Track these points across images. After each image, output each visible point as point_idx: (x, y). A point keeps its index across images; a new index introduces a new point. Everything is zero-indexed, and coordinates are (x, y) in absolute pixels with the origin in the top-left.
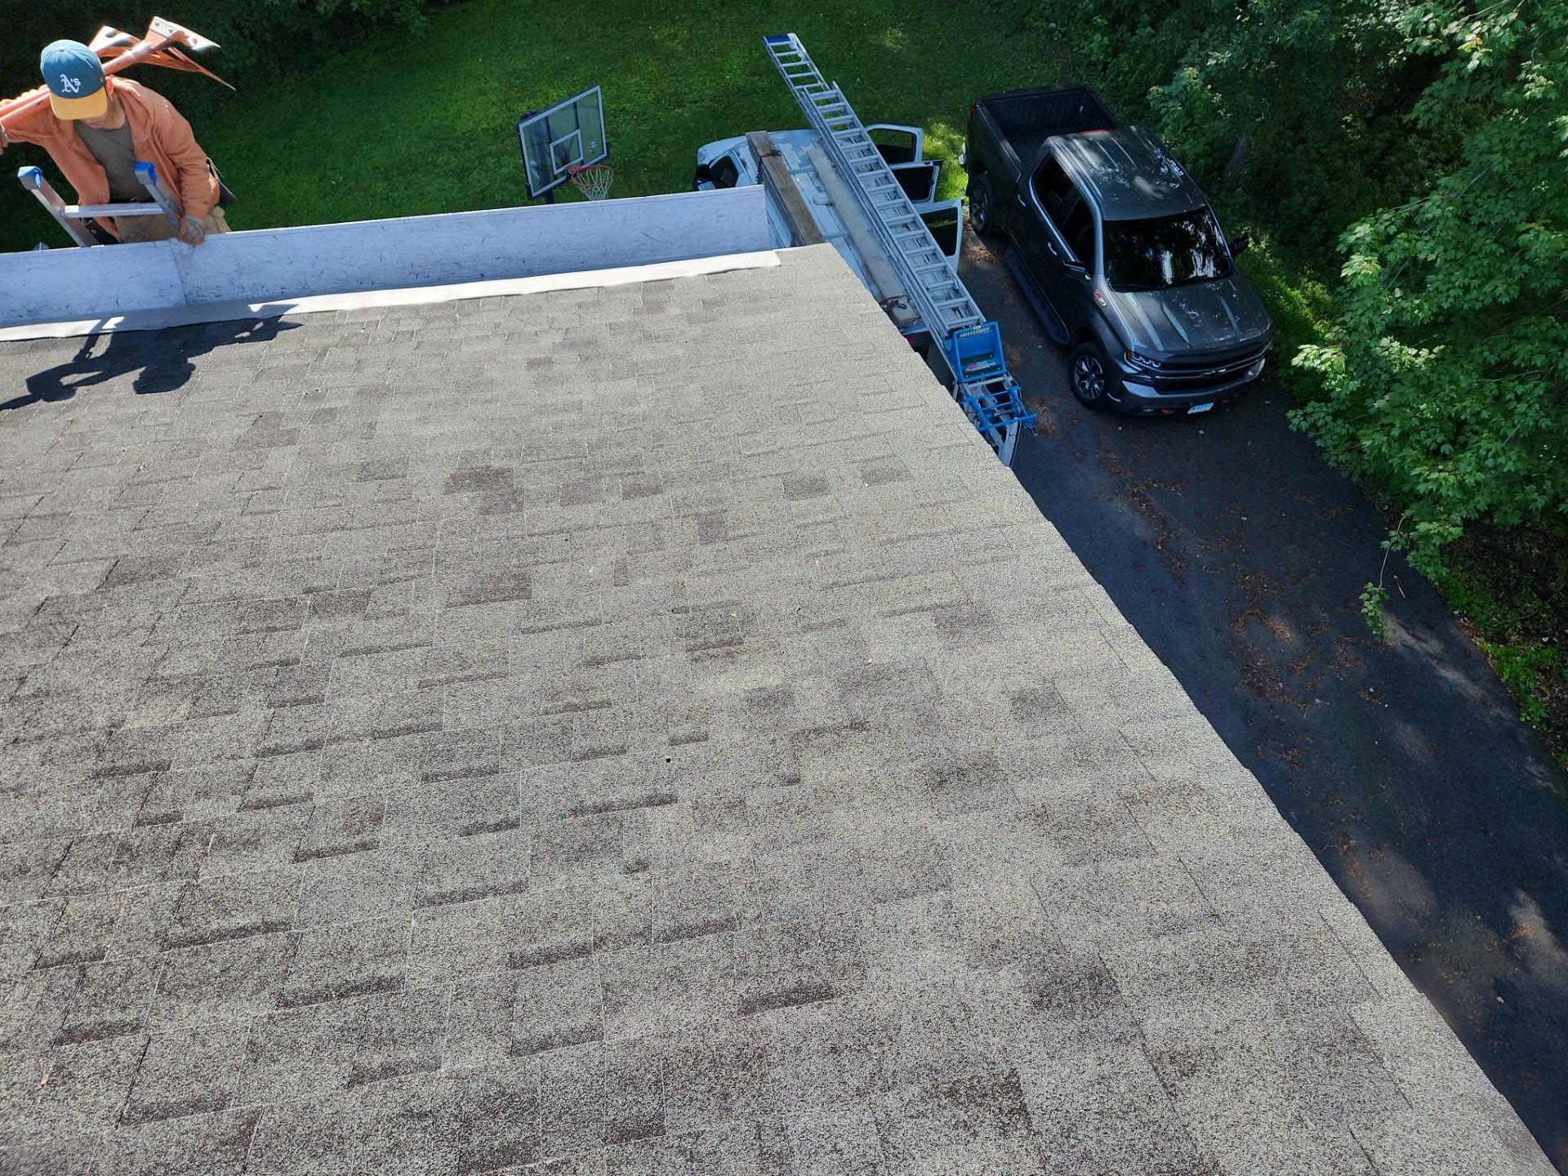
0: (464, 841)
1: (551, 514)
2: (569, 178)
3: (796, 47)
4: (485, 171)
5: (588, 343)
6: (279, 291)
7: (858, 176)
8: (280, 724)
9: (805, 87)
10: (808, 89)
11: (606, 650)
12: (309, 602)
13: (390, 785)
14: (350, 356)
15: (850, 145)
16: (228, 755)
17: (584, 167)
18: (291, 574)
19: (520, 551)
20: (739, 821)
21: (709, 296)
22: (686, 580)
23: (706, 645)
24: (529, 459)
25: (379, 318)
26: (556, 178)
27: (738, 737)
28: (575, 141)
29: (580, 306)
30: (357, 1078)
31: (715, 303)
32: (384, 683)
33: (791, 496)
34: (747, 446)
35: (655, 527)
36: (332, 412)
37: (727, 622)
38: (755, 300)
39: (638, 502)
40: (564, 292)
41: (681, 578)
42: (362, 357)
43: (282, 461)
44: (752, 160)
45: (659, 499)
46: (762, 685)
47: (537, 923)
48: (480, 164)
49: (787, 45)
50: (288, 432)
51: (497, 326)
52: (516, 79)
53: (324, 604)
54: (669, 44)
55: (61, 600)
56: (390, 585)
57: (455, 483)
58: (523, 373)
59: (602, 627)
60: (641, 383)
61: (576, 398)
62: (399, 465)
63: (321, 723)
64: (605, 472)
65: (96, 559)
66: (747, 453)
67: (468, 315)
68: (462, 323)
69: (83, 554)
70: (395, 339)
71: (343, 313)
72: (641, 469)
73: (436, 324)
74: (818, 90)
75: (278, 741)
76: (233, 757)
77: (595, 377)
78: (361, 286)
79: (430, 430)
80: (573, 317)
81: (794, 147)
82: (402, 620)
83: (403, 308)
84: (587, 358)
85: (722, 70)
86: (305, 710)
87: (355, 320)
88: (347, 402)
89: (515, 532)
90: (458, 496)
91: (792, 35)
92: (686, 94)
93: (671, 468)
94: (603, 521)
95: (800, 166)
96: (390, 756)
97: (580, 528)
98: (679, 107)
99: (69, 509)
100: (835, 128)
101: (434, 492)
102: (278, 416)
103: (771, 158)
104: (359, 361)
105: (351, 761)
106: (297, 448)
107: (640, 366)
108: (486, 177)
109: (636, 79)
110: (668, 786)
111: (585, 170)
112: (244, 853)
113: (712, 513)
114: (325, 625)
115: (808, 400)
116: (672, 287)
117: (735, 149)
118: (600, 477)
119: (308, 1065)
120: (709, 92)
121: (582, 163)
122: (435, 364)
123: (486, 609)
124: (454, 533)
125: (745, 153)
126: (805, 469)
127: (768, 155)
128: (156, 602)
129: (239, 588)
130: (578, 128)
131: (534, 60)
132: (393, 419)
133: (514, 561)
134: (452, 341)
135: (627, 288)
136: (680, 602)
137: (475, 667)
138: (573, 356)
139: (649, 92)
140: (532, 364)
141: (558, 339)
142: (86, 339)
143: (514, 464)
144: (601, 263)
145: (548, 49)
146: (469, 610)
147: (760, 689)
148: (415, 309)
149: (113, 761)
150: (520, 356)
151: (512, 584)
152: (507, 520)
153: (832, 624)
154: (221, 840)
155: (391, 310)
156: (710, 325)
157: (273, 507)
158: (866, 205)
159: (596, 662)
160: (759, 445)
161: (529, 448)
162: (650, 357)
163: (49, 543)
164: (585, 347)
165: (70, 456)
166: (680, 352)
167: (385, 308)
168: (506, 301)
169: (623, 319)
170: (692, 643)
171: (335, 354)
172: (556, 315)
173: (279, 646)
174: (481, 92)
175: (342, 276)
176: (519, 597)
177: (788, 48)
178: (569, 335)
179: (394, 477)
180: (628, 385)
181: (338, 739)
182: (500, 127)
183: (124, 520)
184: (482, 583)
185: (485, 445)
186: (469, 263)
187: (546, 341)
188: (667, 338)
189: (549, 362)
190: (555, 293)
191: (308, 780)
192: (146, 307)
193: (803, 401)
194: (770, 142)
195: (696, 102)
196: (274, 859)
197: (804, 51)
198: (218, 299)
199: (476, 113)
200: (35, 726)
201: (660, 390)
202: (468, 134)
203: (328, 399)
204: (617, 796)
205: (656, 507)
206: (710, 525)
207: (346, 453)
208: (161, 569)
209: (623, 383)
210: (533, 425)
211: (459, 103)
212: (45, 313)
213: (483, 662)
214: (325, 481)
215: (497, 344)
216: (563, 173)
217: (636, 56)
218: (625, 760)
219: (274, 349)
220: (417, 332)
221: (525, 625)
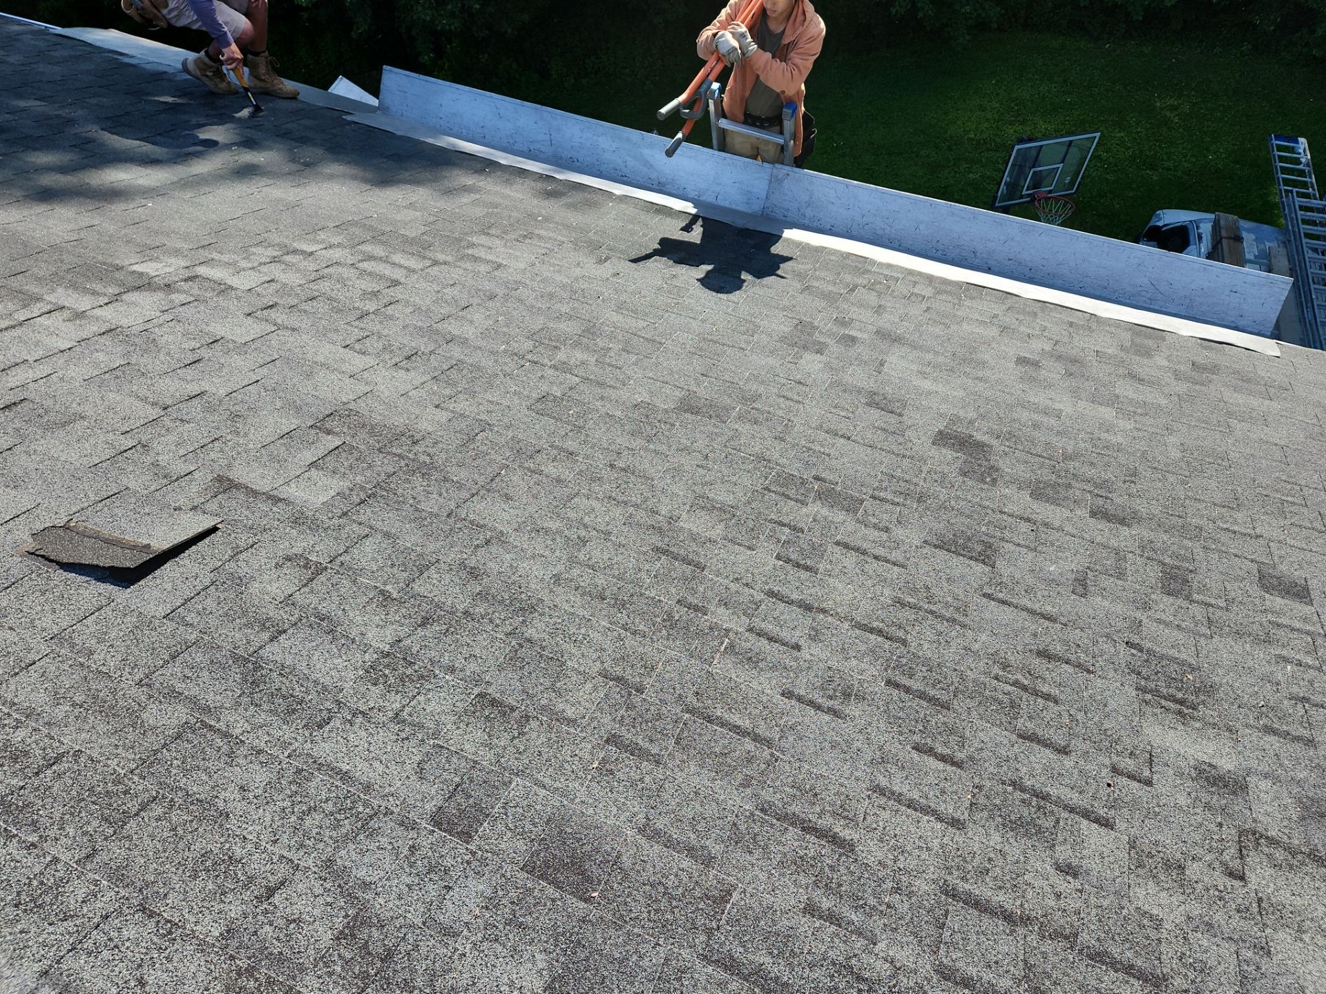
0: (915, 755)
1: (1021, 501)
2: (1033, 200)
3: (1301, 151)
4: (956, 172)
5: (1074, 361)
6: (828, 227)
7: (1313, 286)
8: (784, 576)
9: (1295, 190)
10: (1297, 192)
11: (1058, 649)
12: (816, 487)
13: (862, 672)
14: (872, 298)
15: (1316, 256)
16: (744, 582)
17: (1050, 195)
18: (807, 459)
19: (990, 522)
20: (1175, 884)
21: (1199, 360)
22: (1144, 621)
23: (1156, 692)
24: (1007, 444)
25: (900, 275)
26: (1022, 197)
27: (1183, 800)
28: (1053, 174)
29: (1071, 324)
30: (810, 909)
31: (1205, 369)
32: (865, 582)
33: (1267, 588)
34: (1222, 518)
35: (1119, 555)
36: (853, 339)
37: (1182, 680)
38: (1249, 381)
39: (1103, 525)
40: (1059, 308)
41: (1138, 615)
42: (883, 303)
43: (812, 363)
44: (1209, 237)
45: (1125, 531)
46: (1214, 762)
47: (971, 867)
48: (954, 165)
49: (1293, 148)
50: (819, 343)
51: (996, 316)
52: (1016, 105)
53: (828, 495)
54: (1168, 113)
55: (650, 406)
56: (879, 502)
57: (942, 438)
58: (1012, 365)
59: (1058, 626)
60: (1120, 416)
61: (1057, 406)
62: (899, 405)
63: (813, 591)
64: (1074, 483)
65: (676, 386)
66: (1221, 525)
67: (972, 298)
68: (966, 303)
69: (667, 378)
70: (910, 297)
71: (873, 262)
72: (1110, 495)
73: (944, 297)
74: (1307, 196)
75: (780, 589)
76: (747, 585)
77: (1075, 393)
78: (890, 244)
79: (927, 385)
80: (1064, 333)
81: (1256, 239)
82: (885, 536)
83: (920, 274)
84: (1071, 375)
85: (1207, 150)
86: (804, 575)
87: (881, 271)
88: (866, 336)
89: (988, 503)
90: (944, 451)
91: (1302, 140)
92: (1163, 160)
93: (1141, 507)
94: (1068, 528)
95: (1255, 257)
96: (863, 648)
97: (1046, 525)
98: (1150, 170)
99: (664, 340)
100: (1308, 236)
101: (923, 438)
102: (815, 328)
103: (1231, 241)
104: (880, 306)
105: (833, 635)
106: (823, 358)
107: (1121, 399)
108: (955, 177)
109: (1122, 134)
110: (1106, 810)
111: (1050, 198)
112: (747, 667)
113: (1178, 568)
114: (825, 511)
115: (1296, 501)
116: (1164, 340)
117: (1197, 223)
118: (1069, 486)
119: (773, 871)
120: (1186, 165)
121: (1050, 192)
122: (938, 330)
123: (955, 561)
124: (936, 481)
125: (1206, 229)
126: (1283, 568)
127: (1229, 238)
128: (711, 437)
129: (768, 453)
130: (1062, 162)
131: (1039, 94)
132: (898, 363)
133: (984, 529)
134: (955, 316)
135: (1118, 324)
136: (1136, 639)
137: (939, 606)
138: (1060, 368)
139: (1129, 148)
140: (1021, 361)
141: (1048, 348)
142: (691, 217)
143: (994, 442)
144: (1098, 293)
145: (1055, 87)
146: (942, 554)
147: (1210, 765)
148: (930, 279)
149: (668, 545)
150: (1013, 349)
151: (979, 548)
152: (982, 489)
153: (1298, 739)
154: (732, 646)
155: (911, 272)
156: (1197, 387)
157: (800, 399)
158: (1308, 315)
159: (1045, 654)
160: (1235, 522)
161: (1009, 434)
162: (1131, 394)
163: (648, 360)
164: (1073, 365)
165: (670, 301)
166: (1164, 402)
167: (906, 269)
168: (1006, 298)
169: (1110, 351)
170: (1142, 683)
171: (861, 293)
172: (1049, 325)
173: (791, 512)
174: (982, 108)
175: (880, 232)
176: (984, 562)
177: (1292, 150)
178: (1057, 347)
179: (892, 412)
180: (1107, 413)
181: (824, 611)
182: (984, 140)
183: (698, 365)
184: (954, 535)
185: (972, 415)
186: (984, 255)
187: (1038, 345)
188: (1151, 384)
189: (1036, 364)
190: (1051, 306)
191: (798, 633)
192: (734, 207)
193: (1290, 499)
194: (1238, 228)
195: (1170, 170)
196: (765, 685)
197: (1309, 157)
198: (783, 218)
199: (969, 124)
200: (623, 493)
201: (1139, 430)
202: (955, 138)
203: (852, 328)
204: (1055, 791)
205: (1125, 537)
206: (1174, 578)
207: (858, 376)
208: (717, 413)
209: (1102, 409)
210: (1015, 416)
211: (959, 112)
212: (668, 188)
213: (947, 605)
214: (840, 394)
215: (993, 332)
216: (1029, 195)
217: (1131, 115)
218: (1068, 762)
219: (817, 273)
220: (928, 297)
221: (987, 590)
